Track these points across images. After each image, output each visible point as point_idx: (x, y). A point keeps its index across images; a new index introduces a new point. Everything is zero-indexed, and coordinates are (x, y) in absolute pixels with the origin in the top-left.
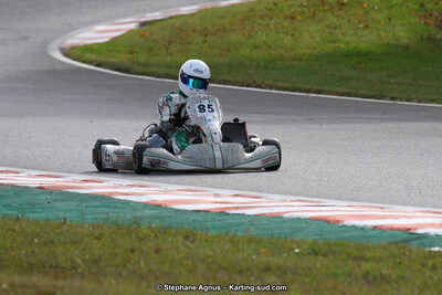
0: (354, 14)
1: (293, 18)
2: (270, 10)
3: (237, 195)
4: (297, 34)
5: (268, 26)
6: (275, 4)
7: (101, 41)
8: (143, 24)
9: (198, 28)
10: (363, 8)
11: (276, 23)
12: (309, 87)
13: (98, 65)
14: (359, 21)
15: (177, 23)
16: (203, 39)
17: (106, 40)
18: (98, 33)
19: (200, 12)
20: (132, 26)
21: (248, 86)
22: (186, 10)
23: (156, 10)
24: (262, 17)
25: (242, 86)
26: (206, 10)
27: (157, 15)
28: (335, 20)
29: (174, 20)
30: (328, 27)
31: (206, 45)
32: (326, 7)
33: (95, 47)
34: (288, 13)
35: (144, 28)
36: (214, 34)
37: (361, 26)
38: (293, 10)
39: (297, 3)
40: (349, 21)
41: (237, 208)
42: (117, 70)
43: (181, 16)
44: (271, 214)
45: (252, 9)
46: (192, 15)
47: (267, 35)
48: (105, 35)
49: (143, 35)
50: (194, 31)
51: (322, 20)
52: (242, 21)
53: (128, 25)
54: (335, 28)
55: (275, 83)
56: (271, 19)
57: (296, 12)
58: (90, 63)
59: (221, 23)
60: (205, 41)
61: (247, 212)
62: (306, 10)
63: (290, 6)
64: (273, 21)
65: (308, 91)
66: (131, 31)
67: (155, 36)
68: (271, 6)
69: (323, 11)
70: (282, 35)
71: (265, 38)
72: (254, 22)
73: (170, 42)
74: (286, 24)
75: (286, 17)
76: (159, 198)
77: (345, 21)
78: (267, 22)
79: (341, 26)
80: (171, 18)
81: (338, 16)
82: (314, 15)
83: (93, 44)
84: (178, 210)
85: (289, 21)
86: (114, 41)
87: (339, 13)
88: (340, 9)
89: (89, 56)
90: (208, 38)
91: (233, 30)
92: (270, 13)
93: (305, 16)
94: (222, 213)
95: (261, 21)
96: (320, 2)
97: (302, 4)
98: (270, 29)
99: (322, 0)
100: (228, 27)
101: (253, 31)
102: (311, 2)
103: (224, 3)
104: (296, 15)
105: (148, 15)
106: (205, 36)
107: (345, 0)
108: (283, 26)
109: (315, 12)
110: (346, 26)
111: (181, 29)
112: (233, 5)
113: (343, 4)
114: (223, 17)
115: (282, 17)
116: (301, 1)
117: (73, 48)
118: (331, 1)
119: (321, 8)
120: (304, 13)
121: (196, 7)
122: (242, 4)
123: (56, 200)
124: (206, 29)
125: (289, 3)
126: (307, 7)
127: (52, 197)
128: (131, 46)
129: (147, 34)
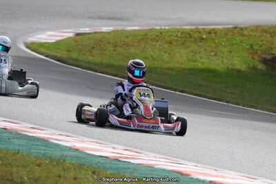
0: (209, 46)
1: (170, 43)
2: (157, 36)
4: (172, 53)
5: (155, 46)
6: (161, 33)
7: (50, 41)
8: (78, 34)
9: (111, 41)
10: (215, 43)
14: (212, 51)
16: (114, 48)
17: (54, 41)
18: (48, 36)
19: (114, 31)
20: (71, 35)
23: (87, 27)
24: (151, 40)
26: (118, 31)
27: (87, 30)
28: (197, 48)
29: (97, 35)
30: (193, 52)
31: (115, 52)
32: (192, 39)
33: (46, 45)
34: (168, 39)
35: (78, 37)
36: (121, 47)
37: (212, 54)
39: (175, 34)
40: (205, 50)
41: (126, 158)
42: (58, 60)
43: (102, 32)
45: (146, 35)
46: (109, 33)
47: (154, 52)
49: (76, 41)
50: (108, 43)
51: (189, 47)
52: (139, 41)
53: (68, 34)
55: (156, 82)
56: (157, 42)
57: (173, 39)
58: (42, 54)
59: (126, 40)
60: (115, 50)
61: (132, 161)
62: (180, 39)
63: (170, 36)
64: (158, 44)
65: (176, 90)
66: (70, 38)
67: (84, 43)
68: (158, 34)
69: (190, 41)
70: (163, 53)
71: (151, 53)
72: (146, 42)
73: (93, 48)
74: (166, 46)
75: (167, 42)
77: (203, 49)
78: (154, 43)
79: (200, 52)
80: (95, 33)
81: (199, 46)
82: (184, 44)
83: (45, 43)
84: (89, 154)
85: (168, 44)
86: (58, 42)
87: (200, 44)
88: (201, 42)
89: (42, 50)
91: (133, 46)
92: (157, 38)
93: (178, 43)
94: (117, 160)
95: (150, 42)
96: (189, 36)
97: (177, 36)
98: (156, 48)
99: (190, 35)
100: (130, 43)
101: (145, 48)
102: (184, 35)
103: (129, 28)
104: (173, 41)
105: (81, 29)
106: (116, 47)
107: (204, 36)
108: (164, 48)
109: (185, 41)
110: (203, 53)
111: (101, 41)
112: (135, 30)
113: (203, 39)
114: (127, 37)
115: (164, 41)
116: (177, 33)
117: (33, 43)
118: (195, 35)
119: (189, 39)
120: (178, 40)
121: (112, 28)
122: (140, 30)
123: (14, 138)
124: (116, 42)
125: (169, 34)
126: (181, 37)
127: (11, 135)
128: (68, 47)
129: (79, 41)
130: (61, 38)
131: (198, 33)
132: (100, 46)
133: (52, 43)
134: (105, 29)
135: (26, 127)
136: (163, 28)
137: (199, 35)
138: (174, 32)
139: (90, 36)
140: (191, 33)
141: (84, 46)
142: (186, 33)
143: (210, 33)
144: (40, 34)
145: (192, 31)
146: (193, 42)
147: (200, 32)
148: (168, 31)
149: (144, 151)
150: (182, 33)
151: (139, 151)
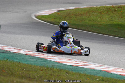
0: (118, 14)
1: (101, 13)
2: (95, 10)
5: (94, 15)
6: (97, 9)
8: (59, 11)
9: (74, 13)
10: (121, 12)
13: (45, 21)
14: (120, 16)
17: (48, 14)
18: (45, 12)
19: (75, 9)
20: (56, 11)
23: (63, 7)
24: (92, 12)
26: (77, 9)
27: (63, 9)
28: (113, 15)
29: (67, 11)
31: (76, 18)
32: (111, 11)
34: (100, 11)
35: (59, 12)
38: (101, 11)
39: (103, 9)
40: (117, 15)
41: (81, 65)
42: (50, 23)
44: (91, 68)
45: (90, 10)
46: (73, 10)
47: (93, 17)
49: (58, 14)
50: (73, 14)
51: (109, 14)
52: (87, 13)
53: (54, 11)
55: (95, 31)
57: (102, 11)
58: (43, 21)
59: (81, 12)
60: (76, 17)
61: (84, 67)
62: (105, 11)
63: (101, 10)
64: (95, 13)
66: (55, 13)
67: (62, 14)
72: (90, 13)
74: (99, 15)
75: (99, 13)
76: (60, 61)
77: (116, 15)
80: (67, 10)
82: (107, 13)
83: (44, 15)
84: (65, 65)
85: (100, 14)
86: (50, 15)
87: (114, 13)
88: (115, 12)
89: (42, 18)
91: (84, 15)
92: (95, 11)
94: (77, 66)
95: (92, 13)
96: (109, 9)
99: (110, 9)
100: (83, 14)
101: (89, 15)
103: (82, 7)
105: (60, 9)
106: (76, 16)
107: (116, 9)
108: (98, 15)
109: (107, 12)
110: (116, 17)
111: (69, 13)
112: (84, 8)
113: (116, 10)
114: (81, 11)
116: (104, 8)
117: (38, 16)
118: (112, 9)
119: (109, 11)
120: (104, 12)
122: (87, 8)
123: (31, 59)
124: (76, 14)
125: (100, 9)
126: (105, 10)
127: (29, 57)
128: (55, 17)
129: (59, 14)
130: (51, 13)
132: (69, 16)
133: (47, 15)
134: (71, 8)
136: (97, 6)
137: (114, 9)
139: (65, 11)
141: (62, 16)
142: (108, 8)
143: (119, 8)
144: (42, 12)
145: (111, 7)
147: (114, 8)
149: (89, 62)
150: (106, 8)
151: (87, 62)
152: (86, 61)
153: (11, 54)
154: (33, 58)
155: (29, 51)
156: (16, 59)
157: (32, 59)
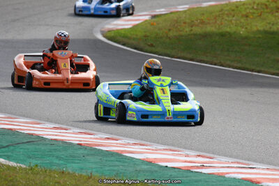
1: (247, 16)
2: (233, 10)
3: (199, 156)
4: (249, 28)
5: (231, 21)
6: (237, 7)
7: (126, 27)
8: (154, 17)
9: (187, 21)
11: (236, 20)
12: (253, 67)
13: (124, 45)
15: (175, 17)
16: (190, 28)
17: (130, 26)
18: (125, 21)
19: (189, 9)
20: (147, 18)
21: (215, 65)
22: (181, 8)
23: (162, 8)
24: (228, 15)
25: (211, 64)
26: (193, 8)
27: (162, 11)
28: (273, 19)
29: (173, 15)
30: (269, 23)
32: (268, 10)
33: (123, 32)
34: (244, 13)
35: (154, 20)
36: (198, 26)
38: (248, 11)
39: (250, 7)
41: (198, 167)
42: (135, 49)
43: (177, 12)
44: (218, 173)
45: (222, 10)
46: (185, 12)
47: (230, 28)
48: (130, 23)
49: (152, 25)
50: (185, 23)
51: (264, 19)
52: (215, 18)
53: (144, 17)
54: (273, 25)
56: (233, 16)
57: (250, 12)
58: (119, 43)
59: (202, 18)
60: (191, 30)
61: (204, 171)
62: (255, 11)
63: (246, 9)
64: (234, 18)
65: (252, 71)
66: (146, 21)
67: (160, 25)
68: (233, 8)
69: (267, 12)
70: (239, 28)
71: (228, 30)
72: (223, 18)
73: (170, 30)
74: (242, 20)
75: (243, 16)
76: (151, 156)
78: (231, 18)
80: (171, 13)
81: (276, 16)
82: (261, 15)
83: (122, 29)
84: (161, 167)
85: (245, 18)
86: (135, 26)
87: (277, 14)
90: (194, 28)
91: (209, 23)
92: (232, 13)
93: (255, 15)
94: (188, 170)
95: (227, 18)
96: (264, 7)
97: (253, 8)
98: (233, 24)
99: (266, 5)
100: (207, 21)
101: (222, 24)
102: (259, 6)
103: (205, 5)
104: (250, 14)
105: (157, 10)
106: (192, 27)
108: (241, 22)
109: (262, 12)
111: (177, 21)
112: (211, 6)
114: (203, 14)
115: (240, 15)
116: (253, 5)
117: (110, 31)
118: (272, 5)
119: (266, 11)
120: (254, 13)
121: (187, 6)
123: (88, 155)
124: (193, 21)
125: (246, 6)
126: (257, 9)
127: (86, 152)
128: (145, 32)
129: (155, 24)
130: (137, 22)
131: (274, 3)
132: (177, 27)
135: (101, 139)
138: (250, 4)
140: (267, 3)
141: (160, 29)
142: (262, 4)
145: (268, 1)
146: (269, 13)
148: (244, 4)
149: (215, 156)
150: (258, 4)
151: (212, 155)
152: (209, 152)
153: (47, 144)
154: (92, 152)
155: (85, 133)
156: (57, 157)
157: (92, 155)
